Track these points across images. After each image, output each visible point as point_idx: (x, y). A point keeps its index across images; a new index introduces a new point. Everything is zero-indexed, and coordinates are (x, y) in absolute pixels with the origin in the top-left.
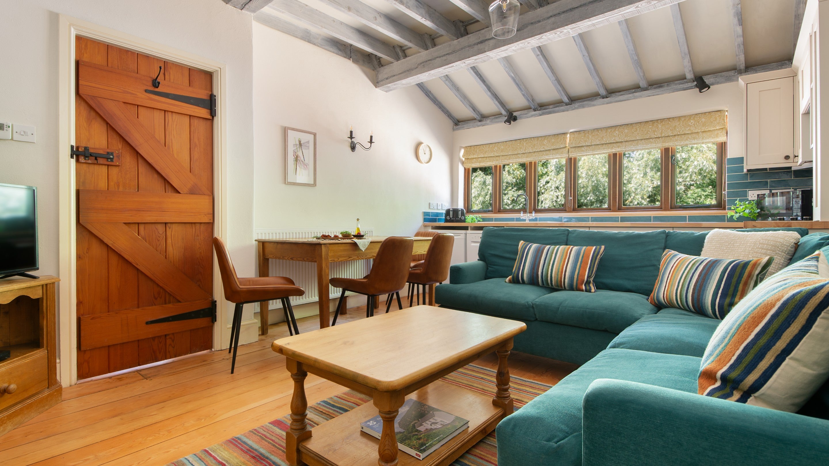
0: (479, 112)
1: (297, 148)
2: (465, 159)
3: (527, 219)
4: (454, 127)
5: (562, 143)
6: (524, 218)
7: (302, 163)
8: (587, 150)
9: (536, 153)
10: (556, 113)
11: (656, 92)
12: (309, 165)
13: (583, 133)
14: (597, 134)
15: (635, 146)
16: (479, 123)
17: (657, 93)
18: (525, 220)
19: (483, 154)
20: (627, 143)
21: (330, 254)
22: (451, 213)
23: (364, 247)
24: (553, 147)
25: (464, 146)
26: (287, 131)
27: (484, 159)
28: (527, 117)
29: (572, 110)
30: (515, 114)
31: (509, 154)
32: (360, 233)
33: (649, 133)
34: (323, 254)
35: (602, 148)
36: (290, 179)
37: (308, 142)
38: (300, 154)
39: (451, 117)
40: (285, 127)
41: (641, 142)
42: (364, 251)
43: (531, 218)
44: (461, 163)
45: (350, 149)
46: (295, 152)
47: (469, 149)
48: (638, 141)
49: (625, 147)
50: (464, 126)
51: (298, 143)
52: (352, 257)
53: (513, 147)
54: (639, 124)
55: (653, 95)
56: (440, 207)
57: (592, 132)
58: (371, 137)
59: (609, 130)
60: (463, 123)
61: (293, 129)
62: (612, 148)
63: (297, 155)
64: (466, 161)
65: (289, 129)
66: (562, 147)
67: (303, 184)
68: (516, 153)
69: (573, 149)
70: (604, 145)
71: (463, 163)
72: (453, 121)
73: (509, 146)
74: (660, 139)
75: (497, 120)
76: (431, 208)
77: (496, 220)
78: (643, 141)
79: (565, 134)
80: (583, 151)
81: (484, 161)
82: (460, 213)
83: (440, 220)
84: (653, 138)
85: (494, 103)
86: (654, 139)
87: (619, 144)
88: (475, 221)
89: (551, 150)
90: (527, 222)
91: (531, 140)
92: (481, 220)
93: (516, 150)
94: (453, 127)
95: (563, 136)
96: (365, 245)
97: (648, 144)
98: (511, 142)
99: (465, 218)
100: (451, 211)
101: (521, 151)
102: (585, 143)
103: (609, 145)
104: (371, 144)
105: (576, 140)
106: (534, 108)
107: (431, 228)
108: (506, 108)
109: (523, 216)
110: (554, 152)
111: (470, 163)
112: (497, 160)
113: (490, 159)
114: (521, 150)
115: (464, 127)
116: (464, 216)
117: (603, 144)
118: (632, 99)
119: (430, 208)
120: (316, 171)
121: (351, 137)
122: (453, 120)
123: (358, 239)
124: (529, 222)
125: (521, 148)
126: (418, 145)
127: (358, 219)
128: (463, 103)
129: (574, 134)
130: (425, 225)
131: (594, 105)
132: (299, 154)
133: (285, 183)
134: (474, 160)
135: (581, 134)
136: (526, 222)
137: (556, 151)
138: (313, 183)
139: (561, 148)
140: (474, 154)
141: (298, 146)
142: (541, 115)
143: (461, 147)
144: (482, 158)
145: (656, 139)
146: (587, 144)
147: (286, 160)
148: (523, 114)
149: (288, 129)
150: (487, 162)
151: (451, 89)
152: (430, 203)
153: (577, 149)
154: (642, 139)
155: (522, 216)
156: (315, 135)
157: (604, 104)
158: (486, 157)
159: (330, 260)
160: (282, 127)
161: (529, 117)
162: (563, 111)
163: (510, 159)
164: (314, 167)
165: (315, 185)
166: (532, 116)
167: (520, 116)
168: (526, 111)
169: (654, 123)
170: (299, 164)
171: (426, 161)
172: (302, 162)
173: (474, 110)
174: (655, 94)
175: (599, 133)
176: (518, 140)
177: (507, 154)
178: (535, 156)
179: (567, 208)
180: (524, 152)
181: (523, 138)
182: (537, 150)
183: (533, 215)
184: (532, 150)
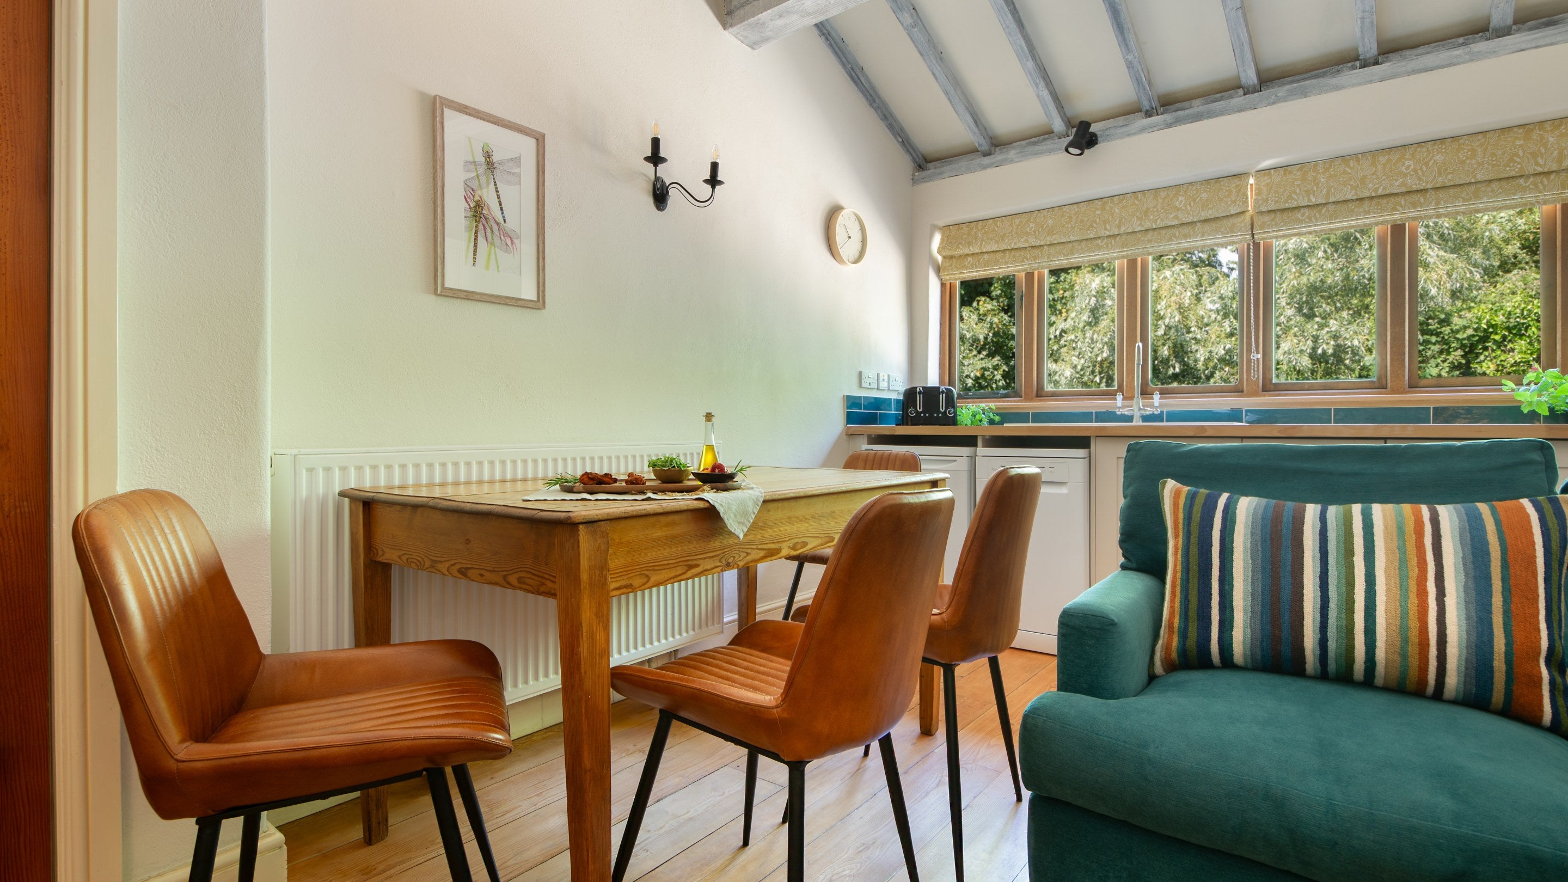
0: (985, 129)
1: (478, 176)
2: (944, 257)
3: (1137, 414)
4: (917, 174)
5: (1235, 201)
6: (1126, 412)
7: (495, 227)
8: (1313, 220)
9: (1150, 233)
10: (1217, 116)
11: (1544, 37)
12: (519, 237)
13: (1298, 170)
14: (1345, 170)
15: (1470, 199)
16: (986, 160)
17: (1548, 40)
18: (1130, 419)
19: (997, 242)
20: (1441, 194)
21: (612, 564)
22: (920, 400)
23: (743, 524)
24: (1204, 215)
25: (942, 223)
26: (438, 112)
27: (998, 255)
28: (1129, 135)
29: (1269, 105)
30: (1093, 129)
31: (1072, 238)
32: (720, 467)
33: (1518, 160)
34: (584, 564)
35: (1361, 210)
36: (452, 280)
37: (517, 161)
38: (489, 196)
39: (910, 145)
40: (435, 97)
41: (1489, 189)
42: (741, 536)
43: (1148, 413)
44: (934, 269)
45: (650, 201)
46: (470, 190)
47: (953, 232)
48: (1479, 186)
49: (1437, 203)
50: (945, 169)
51: (483, 160)
52: (697, 566)
53: (1082, 221)
54: (1480, 136)
55: (1537, 47)
56: (884, 385)
57: (1327, 165)
58: (714, 166)
59: (1383, 159)
60: (940, 165)
61: (464, 109)
62: (1394, 209)
63: (477, 198)
64: (947, 264)
65: (450, 107)
66: (1233, 212)
67: (500, 297)
68: (1092, 236)
69: (1267, 218)
70: (1367, 203)
71: (938, 270)
72: (914, 159)
73: (1070, 218)
74: (1552, 176)
75: (1037, 148)
76: (864, 385)
77: (1038, 417)
78: (1494, 185)
79: (1240, 176)
80: (1300, 222)
81: (997, 262)
82: (942, 398)
83: (883, 419)
84: (1528, 177)
85: (1038, 96)
86: (1531, 179)
87: (1414, 198)
88: (981, 421)
89: (1198, 224)
90: (1137, 422)
91: (1136, 198)
92: (997, 418)
93: (1093, 227)
94: (913, 175)
95: (1236, 181)
96: (745, 514)
97: (1514, 194)
98: (1075, 206)
99: (955, 413)
100: (920, 393)
101: (1106, 229)
102: (1308, 196)
103: (1384, 201)
104: (713, 187)
105: (1276, 192)
106: (1148, 108)
107: (866, 440)
108: (1065, 114)
109: (1124, 407)
110: (1207, 227)
111: (958, 269)
112: (1035, 258)
113: (1014, 256)
114: (1108, 227)
115: (942, 173)
116: (954, 407)
117: (1361, 199)
118: (1463, 63)
119: (860, 386)
120: (544, 258)
121: (655, 158)
122: (915, 156)
123: (718, 490)
124: (1141, 424)
125: (1105, 222)
126: (833, 213)
127: (709, 417)
128: (949, 99)
129: (1269, 174)
130: (850, 432)
131: (1337, 88)
132: (485, 197)
133: (436, 289)
134: (970, 259)
135: (1291, 172)
136: (1134, 423)
137: (1214, 225)
138: (535, 298)
139: (1232, 215)
140: (969, 244)
141: (482, 170)
142: (1169, 126)
143: (935, 228)
144: (992, 255)
145: (1538, 179)
146: (1313, 200)
147: (439, 210)
148: (1115, 127)
149: (442, 104)
150: (1007, 263)
151: (922, 55)
152: (860, 373)
153: (1278, 216)
154: (1491, 181)
155: (1119, 408)
156: (540, 140)
157: (1371, 82)
158: (1004, 251)
159: (613, 586)
160: (423, 96)
161: (1134, 134)
162: (1241, 110)
163: (1072, 253)
164: (538, 245)
165: (539, 303)
166: (1142, 130)
167: (1107, 132)
168: (1120, 121)
169: (1532, 130)
170: (485, 229)
171: (852, 259)
172: (498, 224)
173: (976, 122)
174: (1541, 43)
175: (1350, 168)
176: (1096, 201)
177: (1065, 241)
178: (1149, 241)
179: (1247, 385)
180: (1116, 233)
181: (1113, 195)
182: (1156, 225)
183: (1156, 404)
184: (1141, 225)
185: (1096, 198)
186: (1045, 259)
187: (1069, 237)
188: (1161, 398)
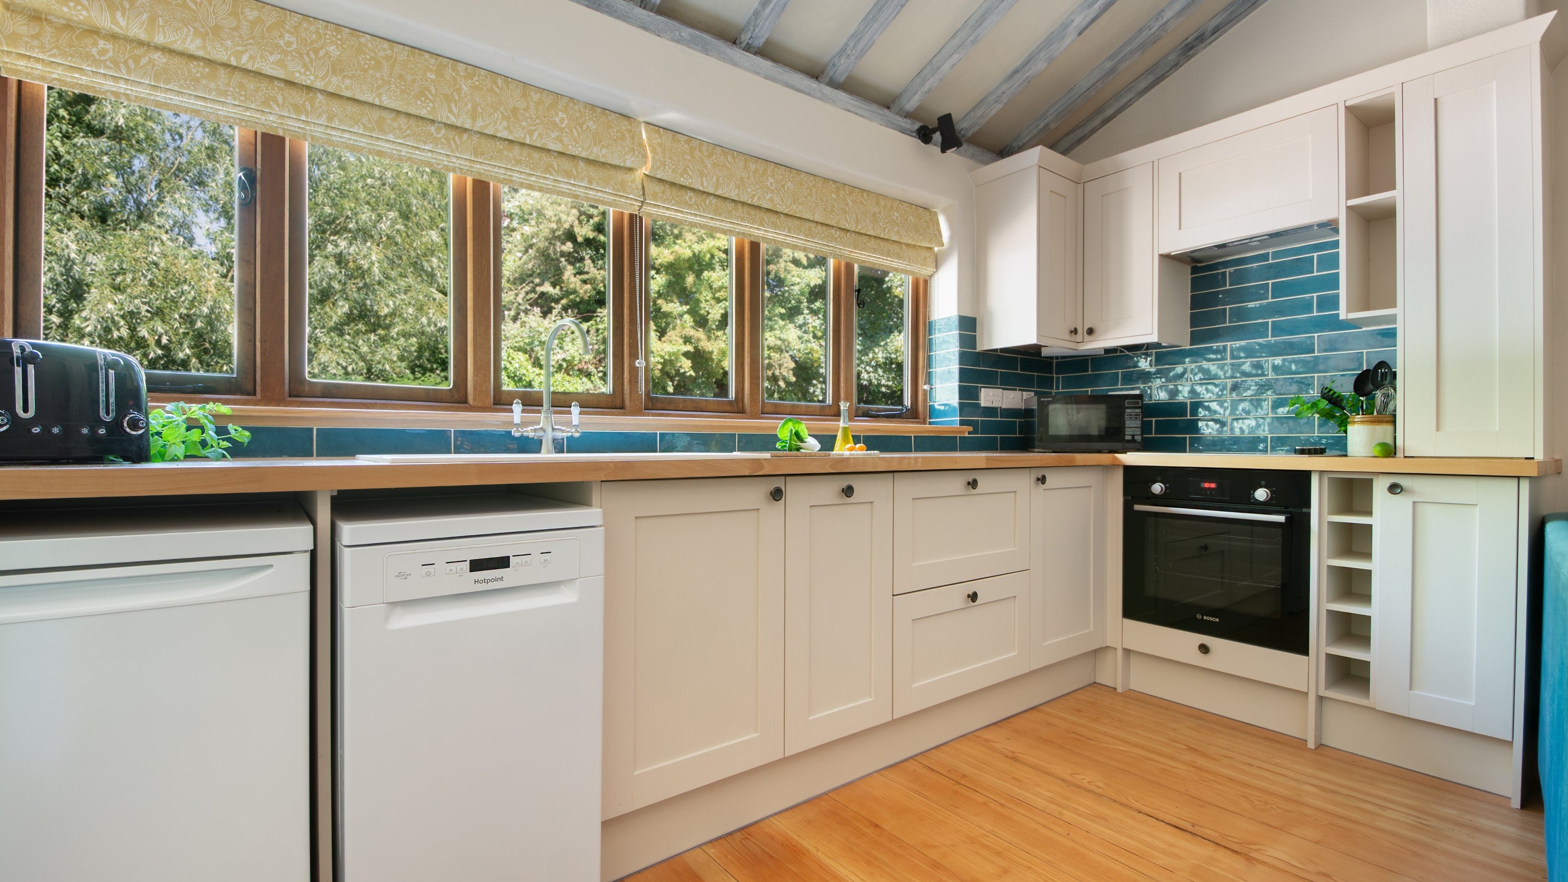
3: (546, 439)
8: (701, 208)
13: (686, 142)
15: (808, 236)
20: (790, 222)
22: (24, 383)
24: (588, 153)
31: (386, 102)
35: (737, 214)
41: (817, 231)
43: (564, 435)
49: (789, 231)
53: (402, 78)
57: (711, 151)
62: (762, 224)
66: (621, 164)
68: (421, 112)
70: (740, 208)
73: (378, 64)
80: (688, 206)
82: (105, 382)
87: (773, 218)
90: (547, 455)
91: (496, 83)
92: (245, 441)
93: (424, 97)
99: (146, 425)
101: (450, 111)
102: (702, 179)
103: (752, 212)
109: (524, 424)
110: (592, 171)
116: (141, 409)
117: (737, 202)
136: (542, 456)
146: (705, 184)
153: (672, 191)
155: (517, 425)
176: (427, 56)
177: (370, 101)
178: (518, 162)
179: (631, 400)
180: (467, 126)
181: (458, 58)
182: (531, 138)
183: (575, 422)
184: (508, 128)
185: (428, 49)
186: (323, 121)
187: (379, 95)
188: (523, 411)
